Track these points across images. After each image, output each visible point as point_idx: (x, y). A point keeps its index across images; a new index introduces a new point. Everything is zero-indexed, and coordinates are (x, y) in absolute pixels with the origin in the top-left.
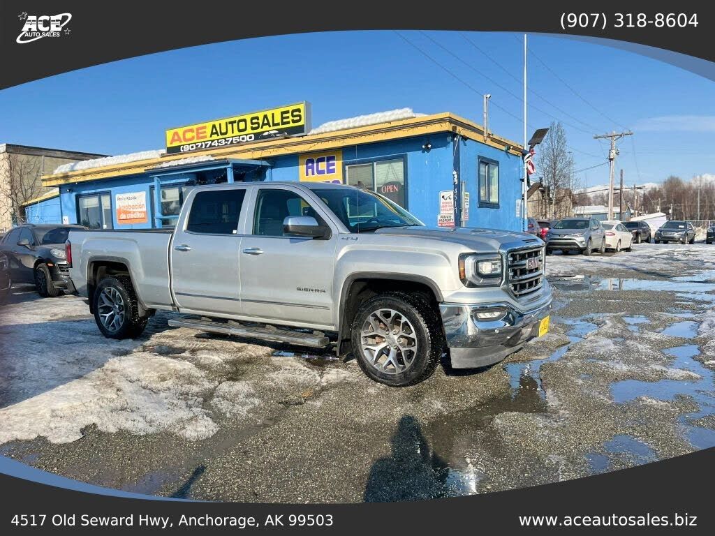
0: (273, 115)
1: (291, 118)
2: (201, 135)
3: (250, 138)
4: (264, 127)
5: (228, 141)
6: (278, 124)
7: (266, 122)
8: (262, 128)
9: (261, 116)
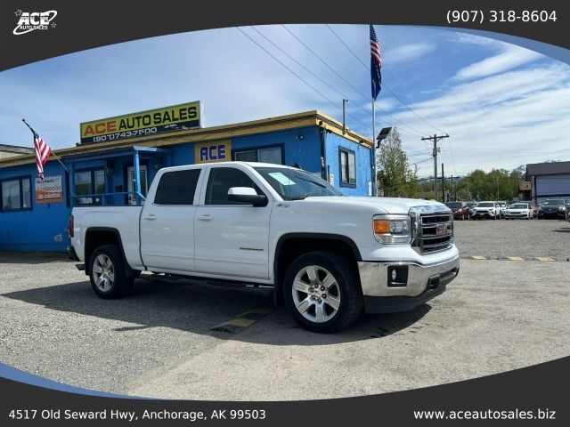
0: (173, 112)
1: (188, 114)
2: (111, 128)
3: (154, 130)
4: (165, 121)
5: (134, 133)
6: (177, 119)
7: (167, 117)
9: (162, 112)
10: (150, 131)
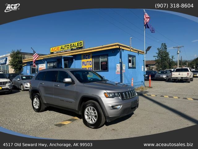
0: (75, 44)
1: (80, 45)
2: (58, 49)
5: (65, 51)
9: (72, 44)
10: (69, 50)
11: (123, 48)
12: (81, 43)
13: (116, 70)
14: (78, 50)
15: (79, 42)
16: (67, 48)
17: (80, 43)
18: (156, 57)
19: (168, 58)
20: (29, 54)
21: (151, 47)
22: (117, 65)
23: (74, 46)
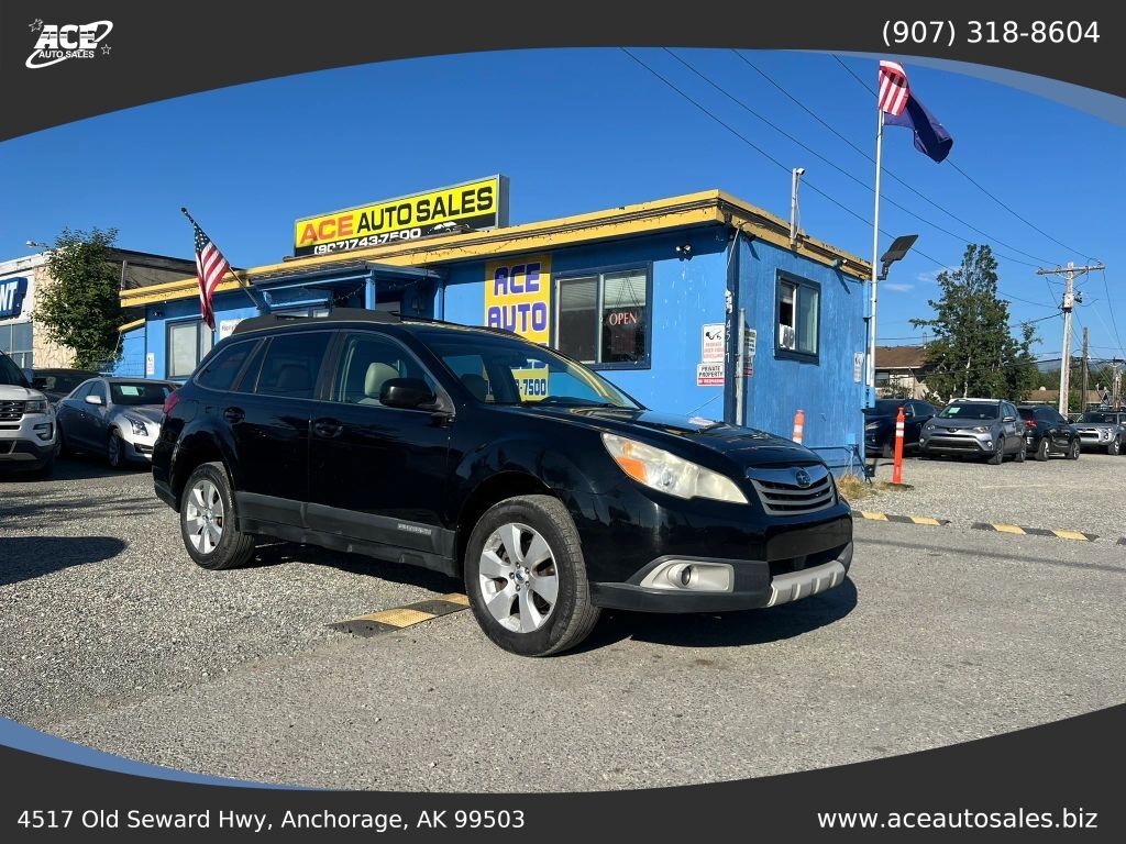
0: (450, 197)
1: (477, 202)
2: (344, 230)
3: (415, 233)
4: (437, 216)
5: (383, 239)
6: (457, 212)
7: (439, 208)
8: (433, 218)
9: (432, 199)
10: (410, 235)
11: (749, 227)
12: (489, 190)
13: (699, 361)
14: (463, 232)
15: (476, 188)
16: (400, 222)
17: (481, 191)
18: (928, 329)
19: (1002, 338)
20: (161, 263)
21: (915, 237)
22: (706, 329)
23: (443, 212)
